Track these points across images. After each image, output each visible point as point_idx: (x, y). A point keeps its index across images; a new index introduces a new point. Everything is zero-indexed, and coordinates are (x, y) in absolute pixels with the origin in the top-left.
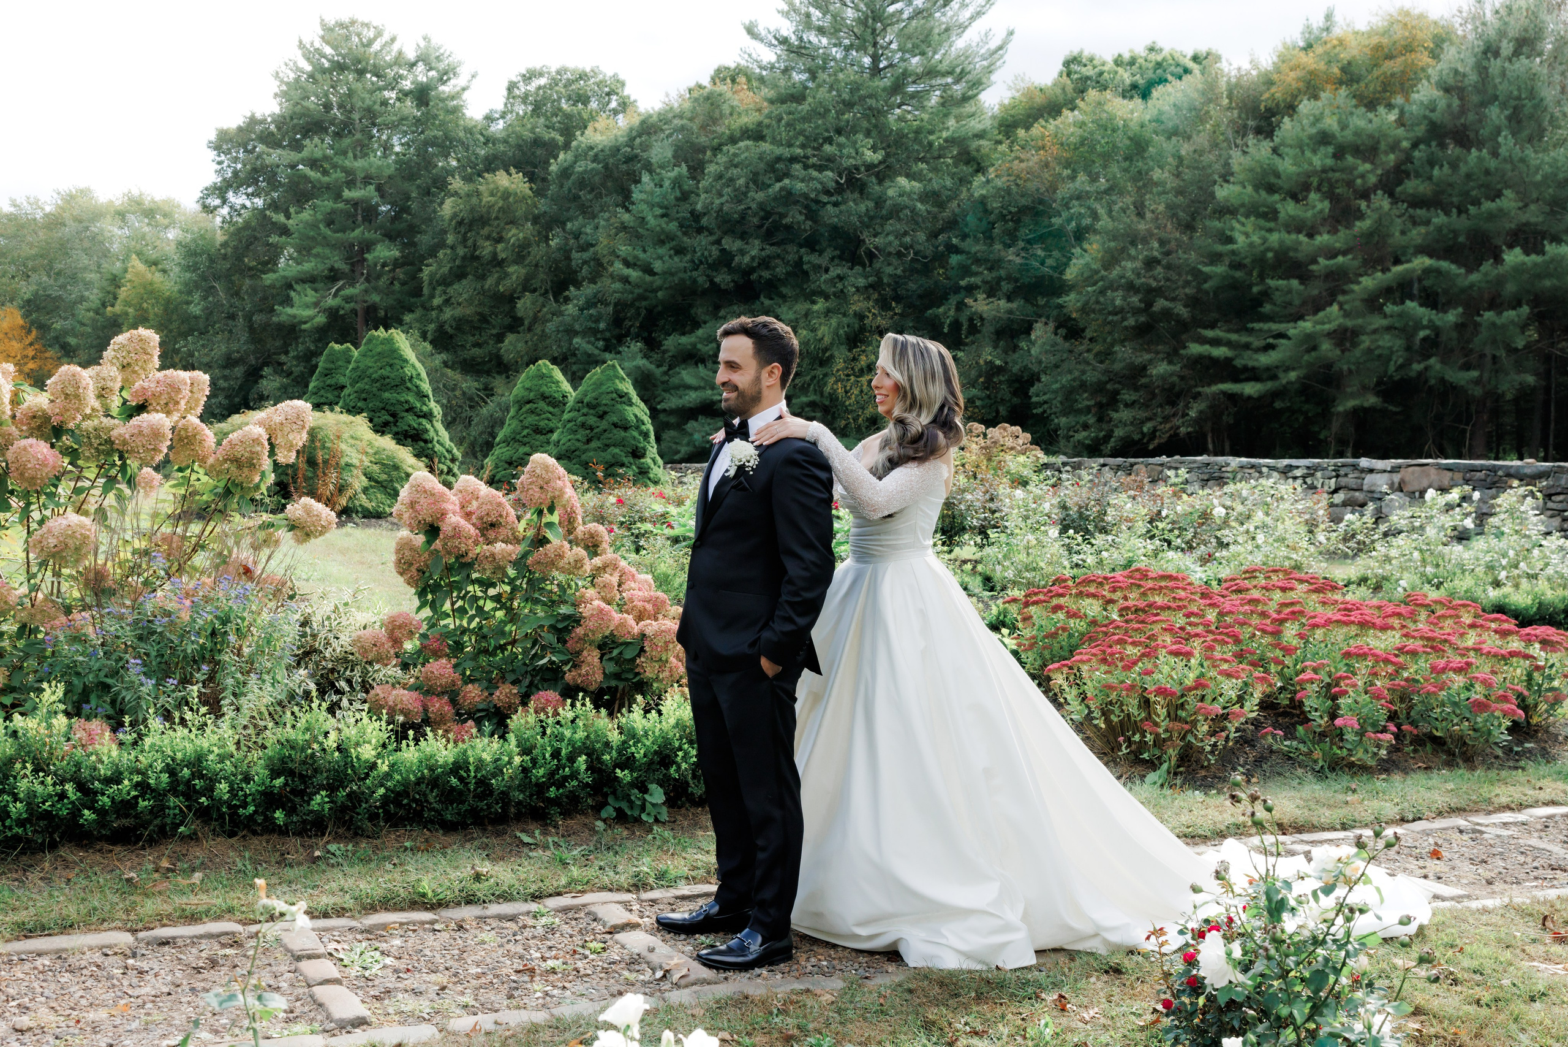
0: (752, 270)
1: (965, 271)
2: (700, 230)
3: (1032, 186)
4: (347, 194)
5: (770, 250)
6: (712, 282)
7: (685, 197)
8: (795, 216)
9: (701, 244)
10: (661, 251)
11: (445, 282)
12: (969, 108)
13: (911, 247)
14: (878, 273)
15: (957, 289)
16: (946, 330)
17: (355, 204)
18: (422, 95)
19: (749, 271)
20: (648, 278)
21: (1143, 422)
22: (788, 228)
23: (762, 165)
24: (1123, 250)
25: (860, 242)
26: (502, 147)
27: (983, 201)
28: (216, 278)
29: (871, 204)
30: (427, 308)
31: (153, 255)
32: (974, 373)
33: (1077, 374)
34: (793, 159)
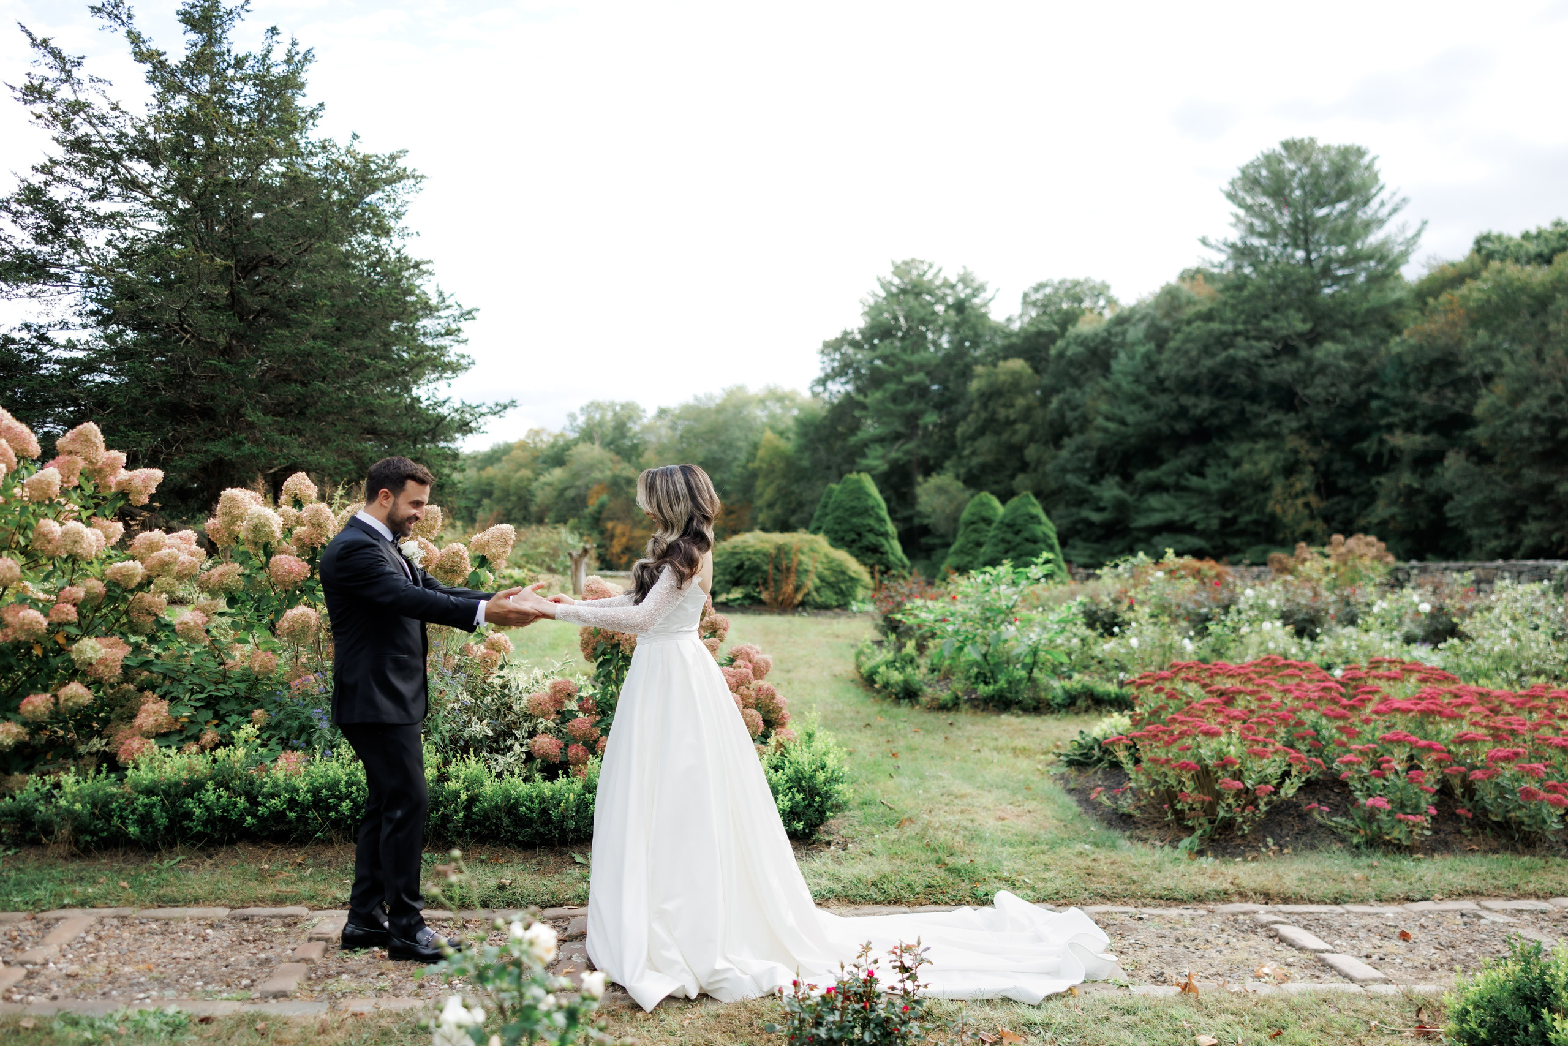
0: (1205, 419)
1: (1385, 412)
2: (1164, 390)
3: (1442, 342)
4: (906, 379)
5: (1217, 403)
6: (1173, 431)
7: (1152, 366)
8: (1239, 376)
9: (1164, 401)
10: (1134, 407)
11: (973, 438)
12: (1390, 283)
13: (1335, 396)
14: (1309, 418)
15: (1378, 428)
16: (1369, 459)
17: (913, 385)
18: (960, 307)
19: (1199, 421)
20: (1123, 429)
21: (1551, 532)
22: (1234, 386)
23: (1212, 341)
24: (1527, 389)
25: (1295, 394)
26: (1014, 340)
27: (1399, 356)
28: (820, 440)
29: (1301, 364)
30: (960, 457)
31: (782, 427)
32: (1394, 495)
33: (1487, 493)
34: (1237, 334)
